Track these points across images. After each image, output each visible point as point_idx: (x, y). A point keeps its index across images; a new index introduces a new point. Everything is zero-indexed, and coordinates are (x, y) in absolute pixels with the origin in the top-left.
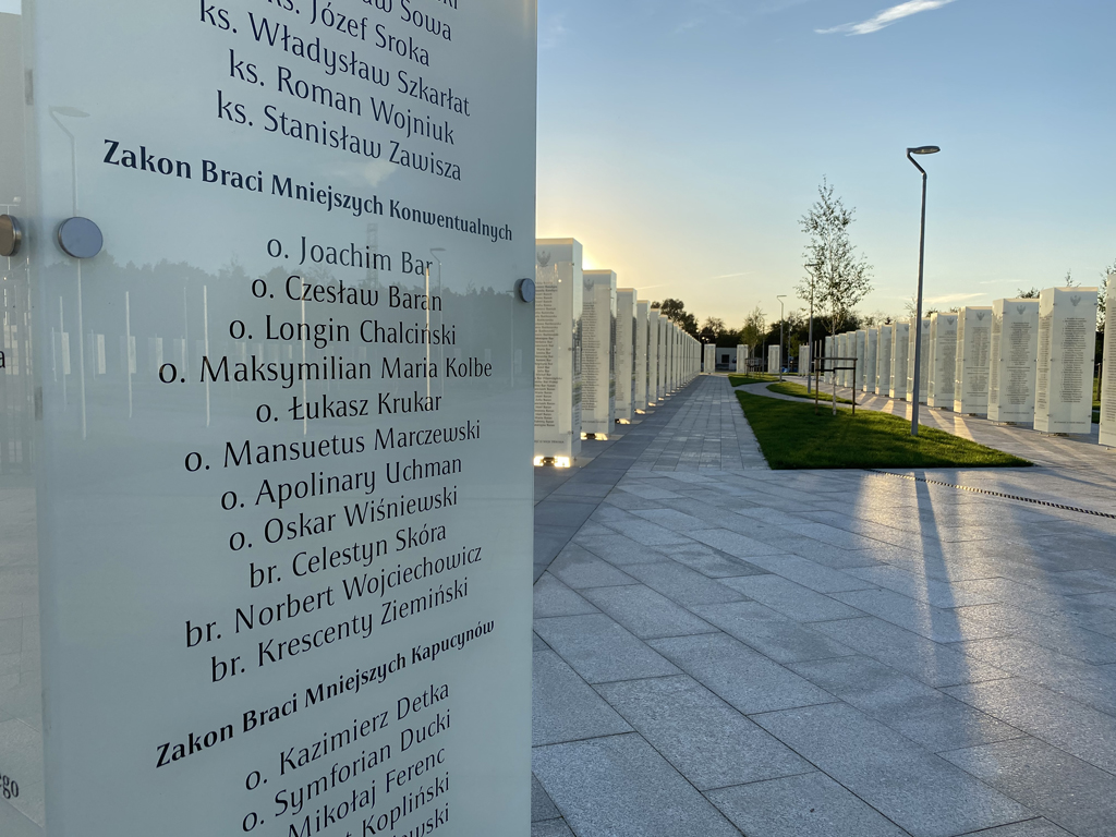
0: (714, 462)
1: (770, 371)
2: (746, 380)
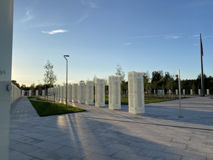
0: (27, 117)
1: (36, 95)
2: (31, 98)
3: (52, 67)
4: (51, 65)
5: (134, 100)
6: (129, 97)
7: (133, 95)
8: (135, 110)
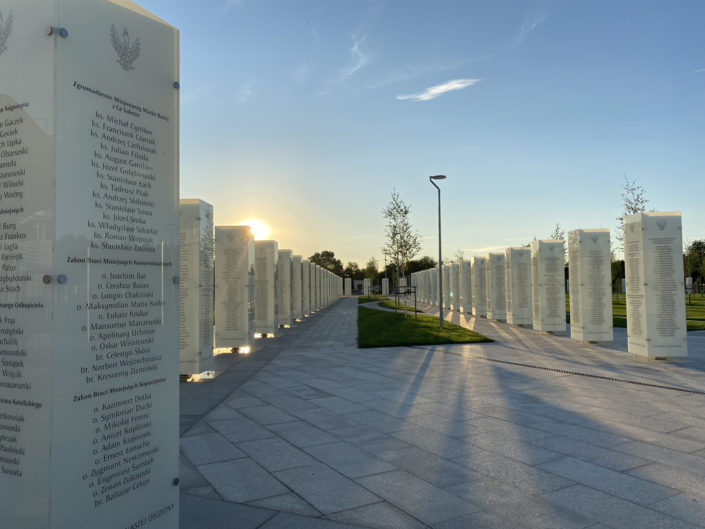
1: (384, 293)
2: (368, 300)
3: (406, 213)
4: (402, 208)
5: (643, 309)
6: (628, 301)
7: (640, 293)
8: (646, 343)
